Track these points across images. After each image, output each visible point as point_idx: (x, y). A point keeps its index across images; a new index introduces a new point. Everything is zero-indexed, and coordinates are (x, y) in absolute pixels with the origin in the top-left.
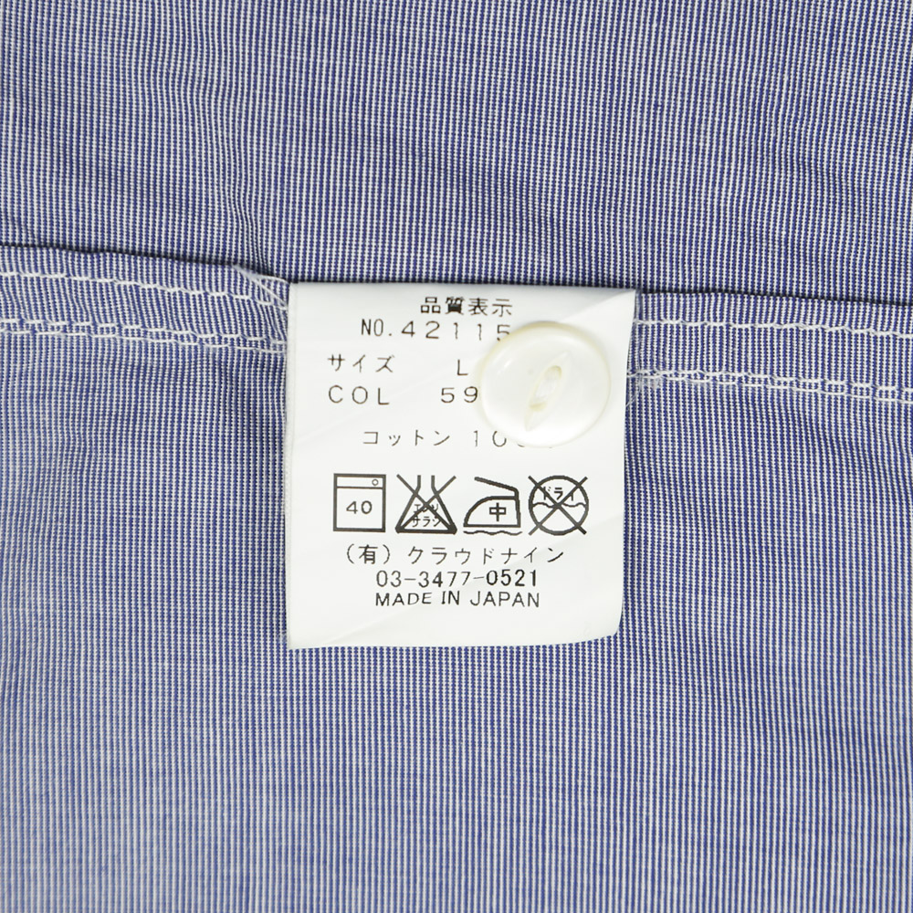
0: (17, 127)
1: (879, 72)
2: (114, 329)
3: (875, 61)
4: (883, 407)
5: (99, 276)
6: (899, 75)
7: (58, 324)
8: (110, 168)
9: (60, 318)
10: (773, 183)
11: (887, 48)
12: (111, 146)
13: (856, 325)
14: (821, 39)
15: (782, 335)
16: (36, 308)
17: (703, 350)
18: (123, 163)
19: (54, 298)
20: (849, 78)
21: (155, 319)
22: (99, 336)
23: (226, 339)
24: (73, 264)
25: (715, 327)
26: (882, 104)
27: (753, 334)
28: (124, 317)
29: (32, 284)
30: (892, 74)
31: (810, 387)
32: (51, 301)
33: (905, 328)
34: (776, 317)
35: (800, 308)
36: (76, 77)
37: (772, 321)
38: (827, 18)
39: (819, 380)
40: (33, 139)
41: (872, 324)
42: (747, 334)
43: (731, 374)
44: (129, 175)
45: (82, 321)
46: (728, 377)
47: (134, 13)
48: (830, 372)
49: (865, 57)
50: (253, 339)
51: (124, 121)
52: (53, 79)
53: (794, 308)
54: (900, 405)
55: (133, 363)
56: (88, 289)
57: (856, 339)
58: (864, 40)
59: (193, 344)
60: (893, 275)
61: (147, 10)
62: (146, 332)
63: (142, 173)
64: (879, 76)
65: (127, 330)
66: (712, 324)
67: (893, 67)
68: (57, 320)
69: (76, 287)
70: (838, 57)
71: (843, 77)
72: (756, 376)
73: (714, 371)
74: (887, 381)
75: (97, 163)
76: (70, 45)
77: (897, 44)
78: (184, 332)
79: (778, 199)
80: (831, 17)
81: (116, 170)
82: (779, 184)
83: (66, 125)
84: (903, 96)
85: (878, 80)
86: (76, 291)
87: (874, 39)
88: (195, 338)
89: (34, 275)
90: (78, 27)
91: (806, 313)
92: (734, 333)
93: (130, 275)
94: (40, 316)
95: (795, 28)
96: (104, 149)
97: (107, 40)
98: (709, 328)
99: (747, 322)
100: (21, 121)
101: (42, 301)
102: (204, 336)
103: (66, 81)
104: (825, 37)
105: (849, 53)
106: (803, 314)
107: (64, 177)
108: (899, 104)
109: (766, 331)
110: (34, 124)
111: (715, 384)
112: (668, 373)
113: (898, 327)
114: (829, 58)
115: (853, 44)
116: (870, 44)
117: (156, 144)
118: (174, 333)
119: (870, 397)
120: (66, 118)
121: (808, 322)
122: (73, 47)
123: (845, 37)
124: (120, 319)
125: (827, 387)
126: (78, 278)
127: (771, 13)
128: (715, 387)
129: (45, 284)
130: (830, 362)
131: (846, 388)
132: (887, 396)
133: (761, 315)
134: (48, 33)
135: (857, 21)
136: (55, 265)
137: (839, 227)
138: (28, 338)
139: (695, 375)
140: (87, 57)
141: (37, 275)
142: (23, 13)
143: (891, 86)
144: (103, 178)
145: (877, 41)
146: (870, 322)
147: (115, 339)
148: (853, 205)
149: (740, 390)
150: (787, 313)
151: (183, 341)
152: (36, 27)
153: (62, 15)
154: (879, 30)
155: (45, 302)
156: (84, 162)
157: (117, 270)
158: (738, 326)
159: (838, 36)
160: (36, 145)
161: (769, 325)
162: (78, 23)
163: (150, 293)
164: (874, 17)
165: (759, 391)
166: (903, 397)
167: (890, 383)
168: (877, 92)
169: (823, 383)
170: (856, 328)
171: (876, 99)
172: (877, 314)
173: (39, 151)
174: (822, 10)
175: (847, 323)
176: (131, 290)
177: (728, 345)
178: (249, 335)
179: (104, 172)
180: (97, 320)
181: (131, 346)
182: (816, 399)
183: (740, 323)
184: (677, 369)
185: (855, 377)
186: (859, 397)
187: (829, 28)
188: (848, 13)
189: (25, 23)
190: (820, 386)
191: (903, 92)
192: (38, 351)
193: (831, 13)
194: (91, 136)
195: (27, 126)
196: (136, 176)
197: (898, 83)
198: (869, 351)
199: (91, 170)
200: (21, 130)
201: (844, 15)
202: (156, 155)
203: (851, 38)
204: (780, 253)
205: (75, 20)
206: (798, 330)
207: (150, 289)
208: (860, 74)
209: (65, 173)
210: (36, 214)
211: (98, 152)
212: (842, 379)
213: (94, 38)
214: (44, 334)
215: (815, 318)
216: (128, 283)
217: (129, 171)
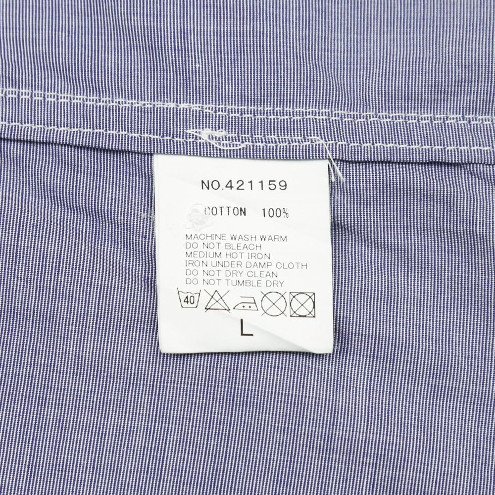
0: (475, 219)
1: (34, 249)
2: (422, 119)
3: (37, 255)
4: (27, 87)
5: (428, 149)
6: (24, 248)
7: (450, 121)
8: (427, 201)
9: (450, 124)
10: (85, 200)
11: (31, 262)
12: (427, 212)
13: (41, 130)
14: (65, 265)
15: (79, 125)
16: (462, 130)
17: (119, 117)
18: (420, 204)
19: (453, 135)
20: (50, 246)
21: (400, 127)
22: (429, 115)
23: (363, 118)
24: (442, 156)
25: (113, 130)
26: (32, 234)
27: (93, 126)
28: (416, 127)
29: (464, 143)
30: (27, 249)
31: (64, 97)
32: (454, 134)
33: (17, 128)
34: (82, 135)
35: (70, 139)
36: (447, 246)
37: (84, 132)
38: (61, 276)
39: (60, 101)
40: (467, 214)
41: (33, 130)
42: (96, 126)
43: (104, 104)
44: (417, 198)
45: (438, 123)
46: (106, 102)
47: (418, 280)
48: (54, 105)
49: (42, 257)
50: (349, 119)
51: (421, 225)
52: (458, 244)
53: (73, 140)
54: (19, 88)
55: (411, 101)
56: (434, 142)
57: (41, 122)
58: (42, 266)
59: (381, 114)
60: (23, 154)
61: (411, 281)
62: (405, 119)
63: (410, 199)
64: (34, 248)
65: (415, 119)
66: (114, 132)
67: (27, 252)
68: (451, 123)
69: (441, 142)
70: (55, 256)
71: (53, 247)
72: (91, 103)
73: (113, 106)
74: (25, 101)
75: (434, 203)
76: (450, 262)
77: (26, 264)
78: (385, 120)
79: (82, 192)
80: (60, 277)
81: (424, 200)
82: (82, 199)
83: (450, 222)
84: (22, 238)
85: (34, 246)
86: (441, 140)
87: (37, 266)
88: (379, 118)
89: (462, 148)
90: (446, 272)
91: (67, 137)
92: (103, 127)
93: (413, 152)
94: (460, 125)
95: (79, 270)
96: (430, 210)
97: (431, 266)
98: (116, 130)
99: (97, 133)
100: (473, 222)
101: (459, 134)
102: (375, 119)
103: (451, 243)
104: (63, 266)
105: (50, 259)
106: (68, 136)
107: (451, 195)
108: (24, 234)
109: (87, 127)
110: (466, 222)
111: (113, 98)
112: (137, 105)
113: (20, 128)
114: (60, 256)
115: (48, 263)
116: (39, 264)
117: (404, 214)
118: (391, 120)
119: (34, 92)
120: (450, 226)
121: (66, 131)
122: (448, 261)
123: (52, 267)
124: (418, 126)
125: (56, 97)
126: (440, 147)
127: (92, 277)
128: (113, 96)
129: (457, 143)
130: (54, 111)
131: (46, 97)
132: (25, 93)
133: (90, 136)
134: (462, 268)
135: (46, 275)
136: (451, 154)
137: (51, 179)
138: (466, 113)
139: (122, 104)
140: (441, 256)
141: (461, 148)
142: (475, 277)
143: (28, 243)
144: (430, 195)
145: (36, 265)
146: (34, 131)
147: (421, 114)
148: (44, 190)
149: (100, 96)
150: (76, 137)
151: (386, 115)
152: (468, 270)
153: (455, 277)
154: (35, 271)
155: (457, 133)
156: (440, 203)
157: (419, 153)
158: (101, 131)
159: (56, 267)
160: (465, 211)
161: (85, 130)
162: (446, 274)
163: (402, 142)
164: (38, 277)
165: (90, 95)
166: (17, 93)
167: (24, 100)
168: (35, 240)
169: (58, 99)
170: (41, 128)
171: (35, 236)
172: (31, 136)
173: (463, 208)
174: (64, 280)
175: (46, 131)
176: (412, 143)
177: (106, 120)
178: (351, 121)
179: (430, 199)
180: (430, 124)
181: (413, 110)
182: (61, 90)
183: (100, 132)
184: (132, 107)
185: (41, 102)
186: (40, 92)
187: (60, 271)
188: (51, 279)
189: (474, 272)
190: (59, 98)
191: (21, 240)
192: (462, 106)
193: (59, 279)
194: (437, 217)
195: (470, 220)
196: (414, 198)
197: (24, 244)
198: (35, 116)
199: (437, 200)
200: (473, 218)
201: (53, 278)
202: (404, 209)
203: (49, 267)
204: (81, 166)
205: (448, 275)
206: (71, 128)
207: (402, 144)
208: (44, 249)
209: (450, 197)
210: (463, 178)
211: (433, 209)
212: (48, 101)
213: (438, 266)
214: (458, 116)
215: (62, 134)
216: (414, 147)
217: (417, 200)
